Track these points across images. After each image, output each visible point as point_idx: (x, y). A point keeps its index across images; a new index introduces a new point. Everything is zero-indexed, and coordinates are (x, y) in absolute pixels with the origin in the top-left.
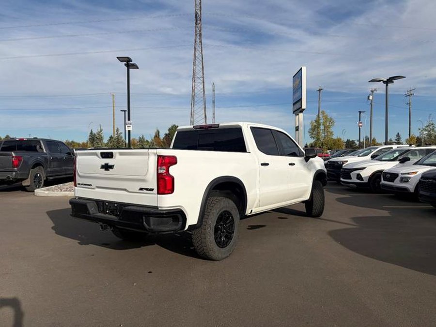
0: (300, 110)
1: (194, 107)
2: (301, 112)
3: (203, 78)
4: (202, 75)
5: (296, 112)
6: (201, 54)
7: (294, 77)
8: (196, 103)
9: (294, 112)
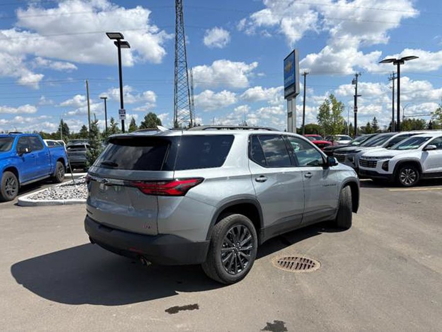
0: (294, 94)
1: (177, 92)
2: (295, 97)
3: (186, 62)
4: (184, 58)
5: (288, 98)
6: (182, 36)
7: (285, 60)
8: (179, 89)
9: (286, 97)
